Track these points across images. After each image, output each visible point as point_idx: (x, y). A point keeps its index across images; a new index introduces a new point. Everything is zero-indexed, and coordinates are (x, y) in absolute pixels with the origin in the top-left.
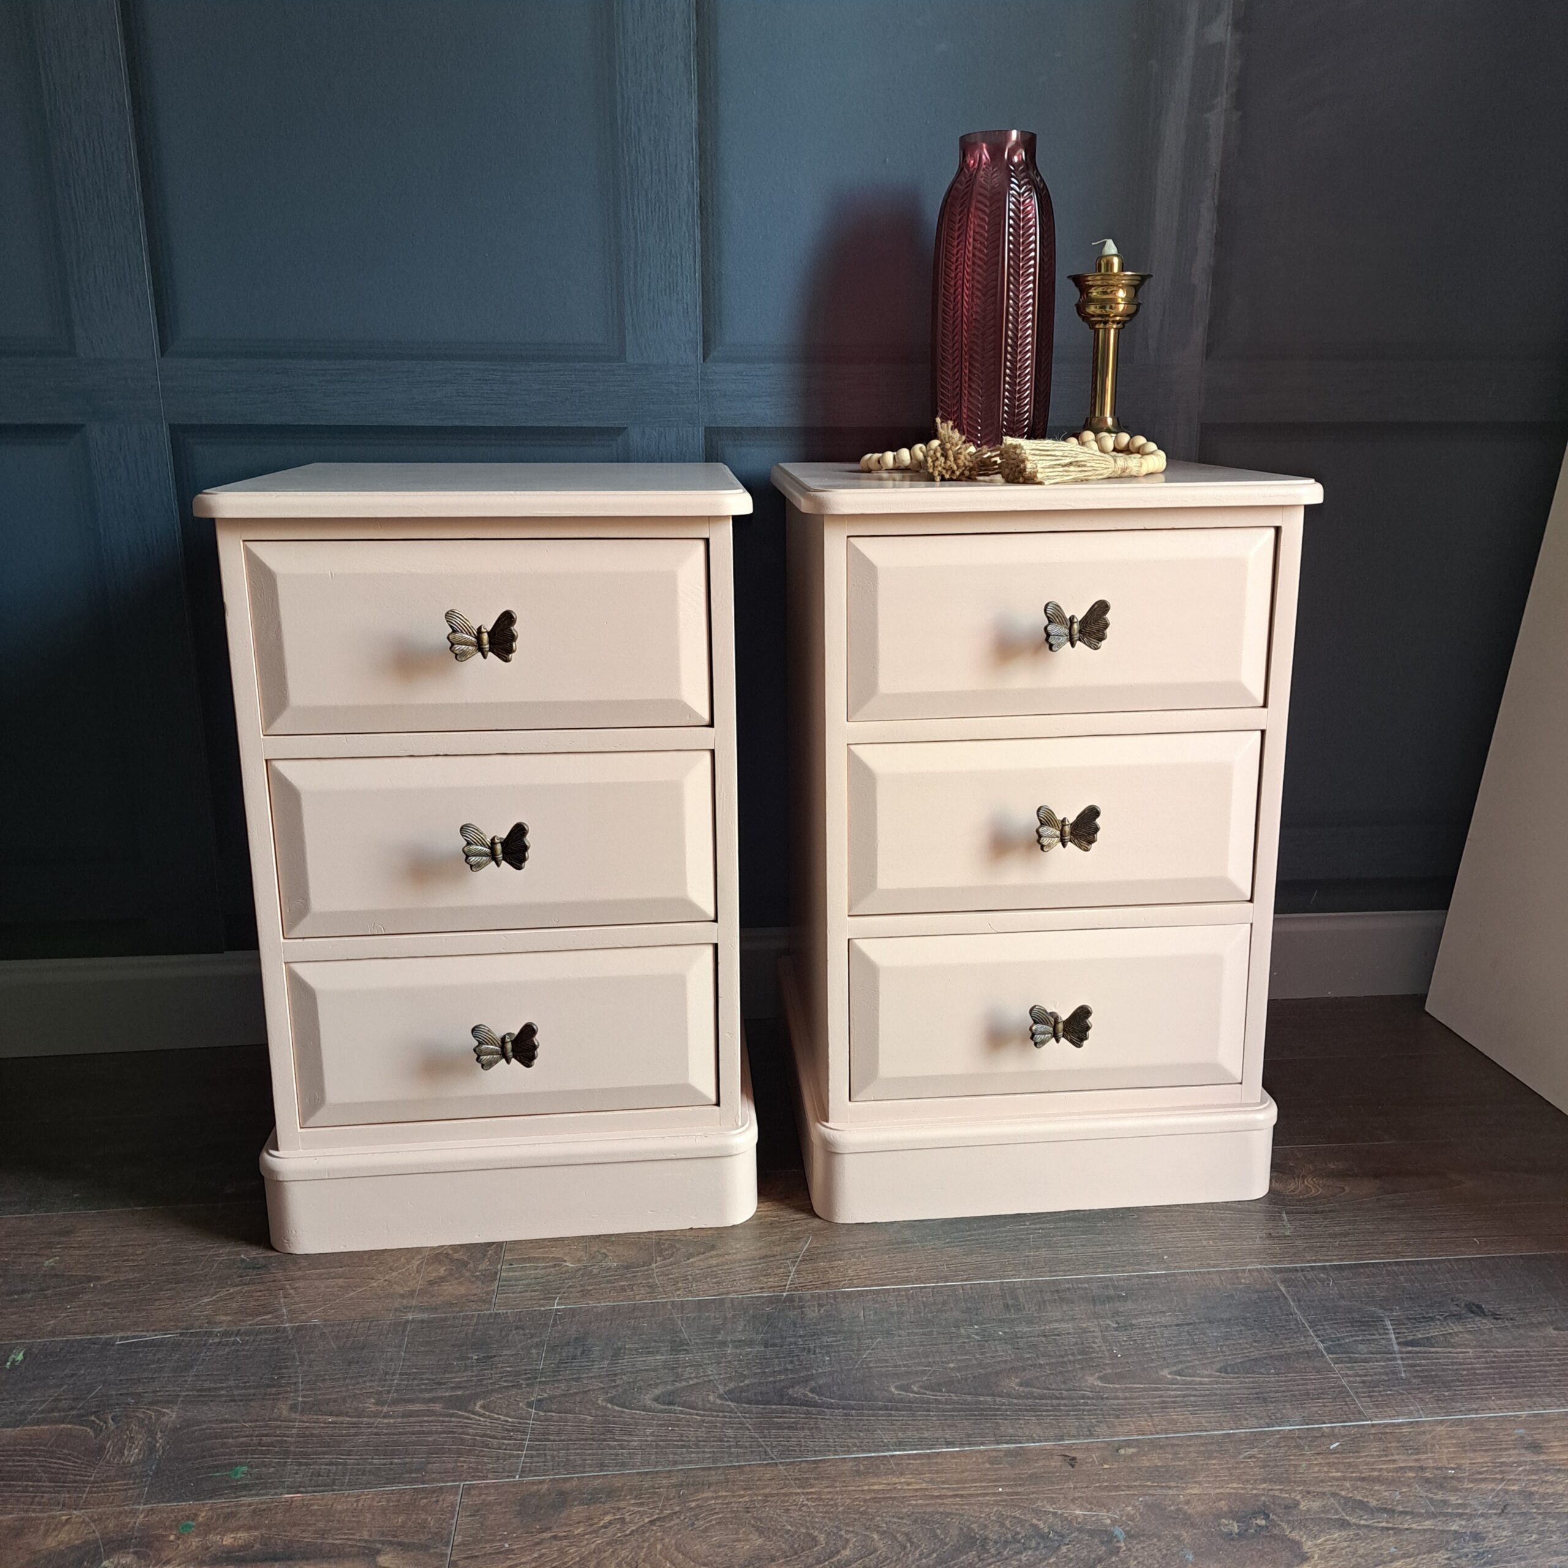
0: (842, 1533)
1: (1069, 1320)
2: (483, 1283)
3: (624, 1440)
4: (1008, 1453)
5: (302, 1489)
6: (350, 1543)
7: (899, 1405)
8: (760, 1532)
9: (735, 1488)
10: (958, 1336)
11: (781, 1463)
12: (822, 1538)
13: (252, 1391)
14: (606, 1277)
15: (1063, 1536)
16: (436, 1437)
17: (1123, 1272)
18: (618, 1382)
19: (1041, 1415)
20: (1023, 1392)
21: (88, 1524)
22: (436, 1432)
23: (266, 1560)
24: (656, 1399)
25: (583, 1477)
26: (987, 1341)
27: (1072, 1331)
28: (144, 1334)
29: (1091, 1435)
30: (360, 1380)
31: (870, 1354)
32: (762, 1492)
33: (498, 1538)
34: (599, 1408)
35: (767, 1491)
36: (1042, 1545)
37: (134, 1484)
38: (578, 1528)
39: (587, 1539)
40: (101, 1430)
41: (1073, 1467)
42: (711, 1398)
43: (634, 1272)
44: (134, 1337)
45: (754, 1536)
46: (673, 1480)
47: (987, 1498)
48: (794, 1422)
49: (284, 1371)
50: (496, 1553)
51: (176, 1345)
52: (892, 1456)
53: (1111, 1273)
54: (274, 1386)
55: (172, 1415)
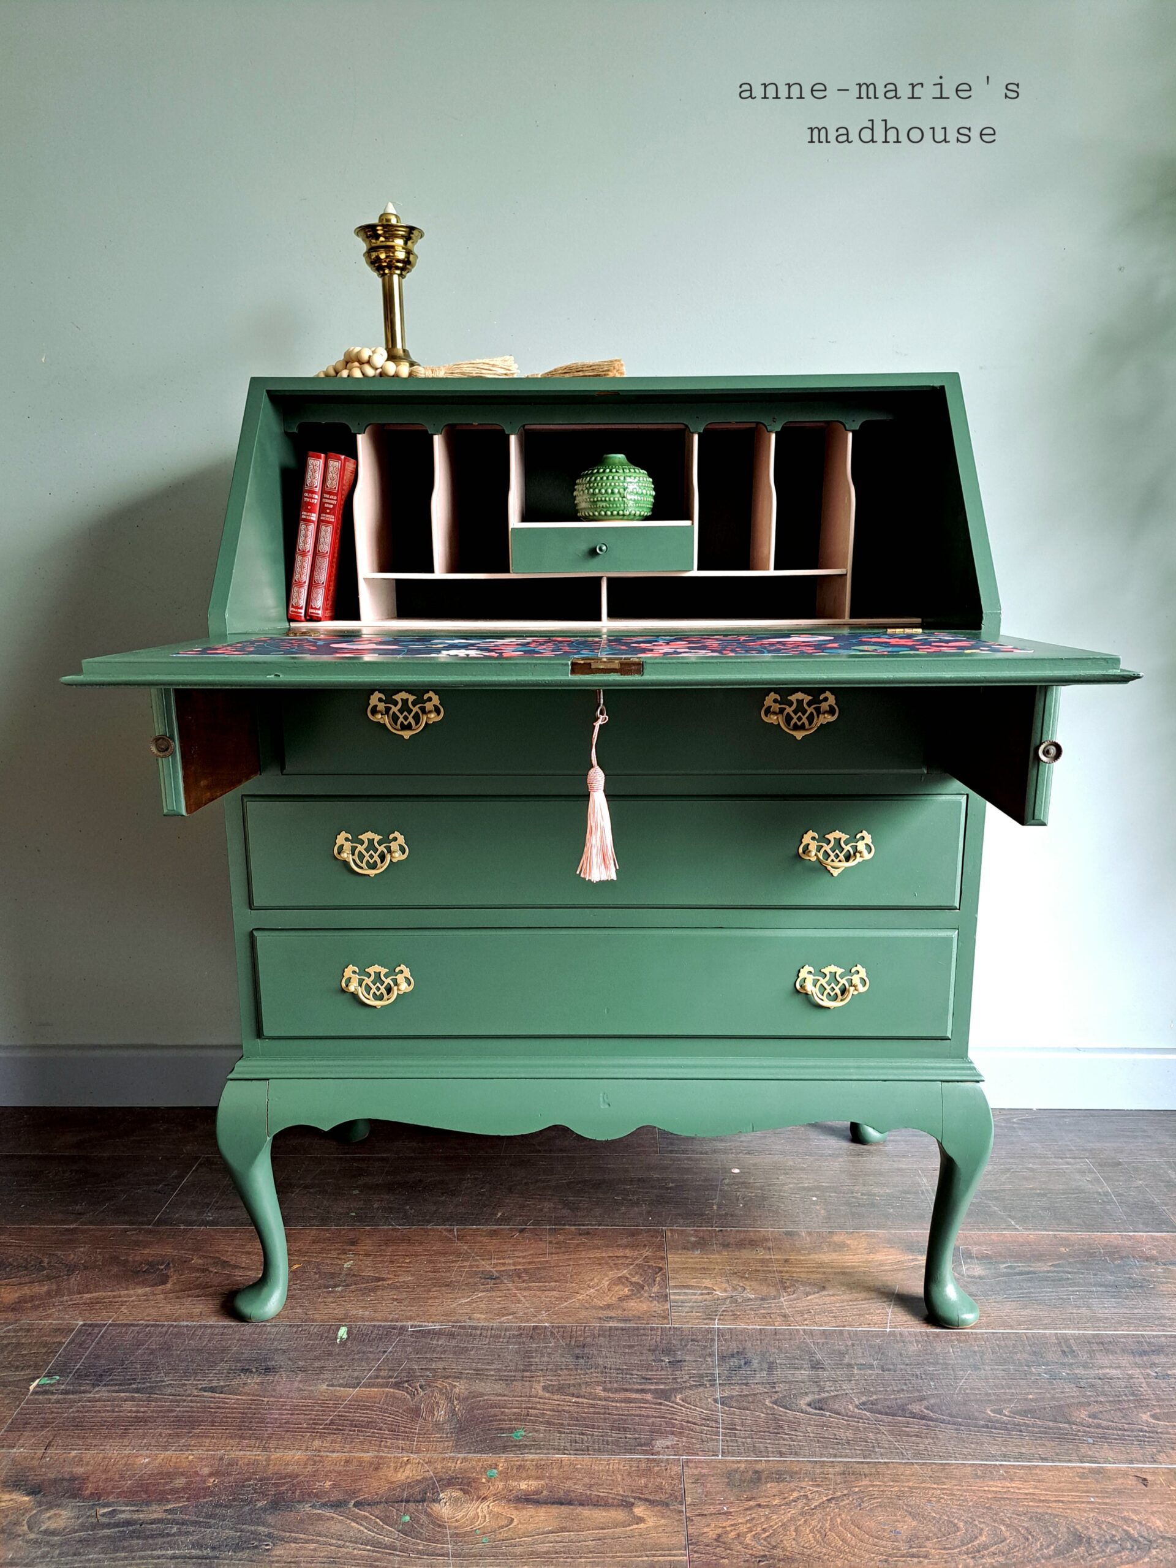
0: (977, 1523)
1: (1116, 1367)
2: (658, 1302)
3: (792, 1435)
4: (1091, 1470)
5: (566, 1452)
6: (611, 1495)
7: (997, 1425)
8: (914, 1518)
9: (886, 1479)
10: (1031, 1373)
11: (916, 1463)
12: (961, 1525)
13: (513, 1374)
14: (748, 1306)
15: (1150, 1541)
16: (653, 1419)
17: (1151, 1330)
18: (777, 1389)
19: (1111, 1442)
20: (1093, 1422)
21: (422, 1465)
22: (653, 1416)
23: (553, 1503)
24: (809, 1405)
25: (769, 1461)
26: (1055, 1379)
27: (1121, 1376)
28: (426, 1324)
29: (1155, 1462)
30: (588, 1372)
31: (965, 1382)
32: (907, 1484)
33: (718, 1502)
34: (767, 1408)
35: (911, 1484)
36: (1136, 1547)
37: (447, 1437)
38: (774, 1500)
39: (783, 1509)
40: (414, 1395)
41: (1146, 1486)
42: (850, 1407)
43: (768, 1303)
44: (421, 1326)
45: (909, 1519)
46: (837, 1469)
47: (1083, 1505)
48: (918, 1432)
49: (532, 1360)
50: (719, 1514)
51: (452, 1335)
52: (1001, 1465)
53: (1141, 1331)
54: (527, 1371)
55: (460, 1387)
